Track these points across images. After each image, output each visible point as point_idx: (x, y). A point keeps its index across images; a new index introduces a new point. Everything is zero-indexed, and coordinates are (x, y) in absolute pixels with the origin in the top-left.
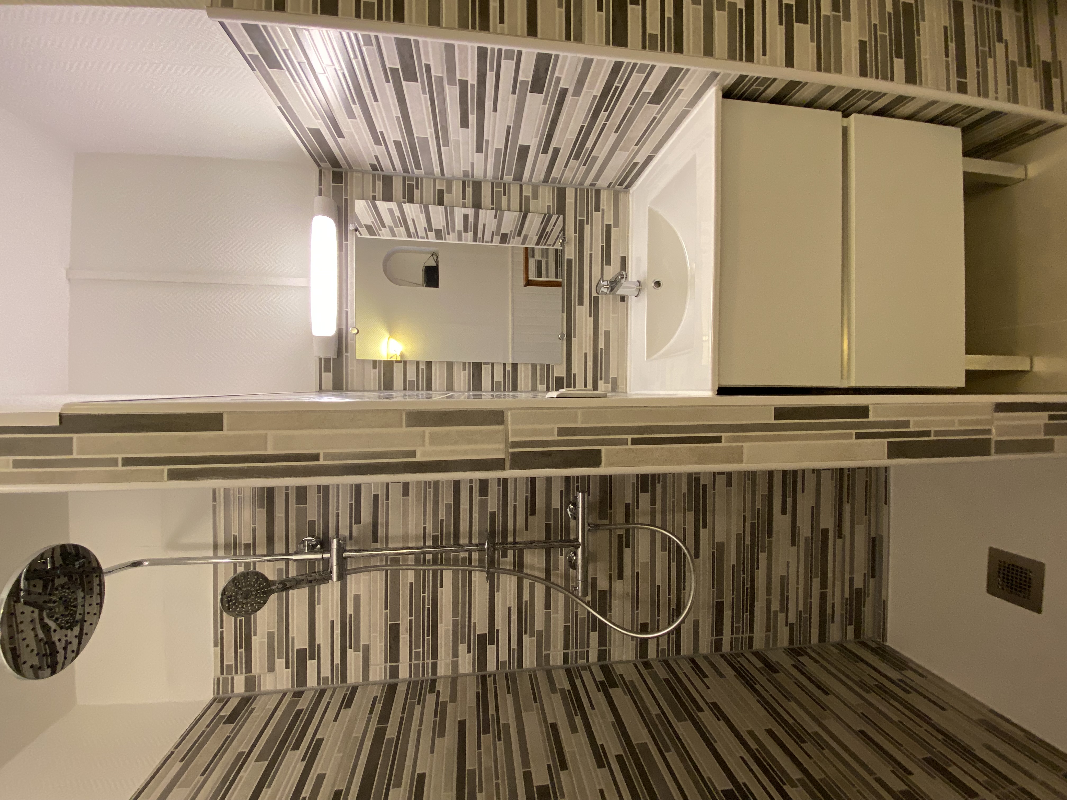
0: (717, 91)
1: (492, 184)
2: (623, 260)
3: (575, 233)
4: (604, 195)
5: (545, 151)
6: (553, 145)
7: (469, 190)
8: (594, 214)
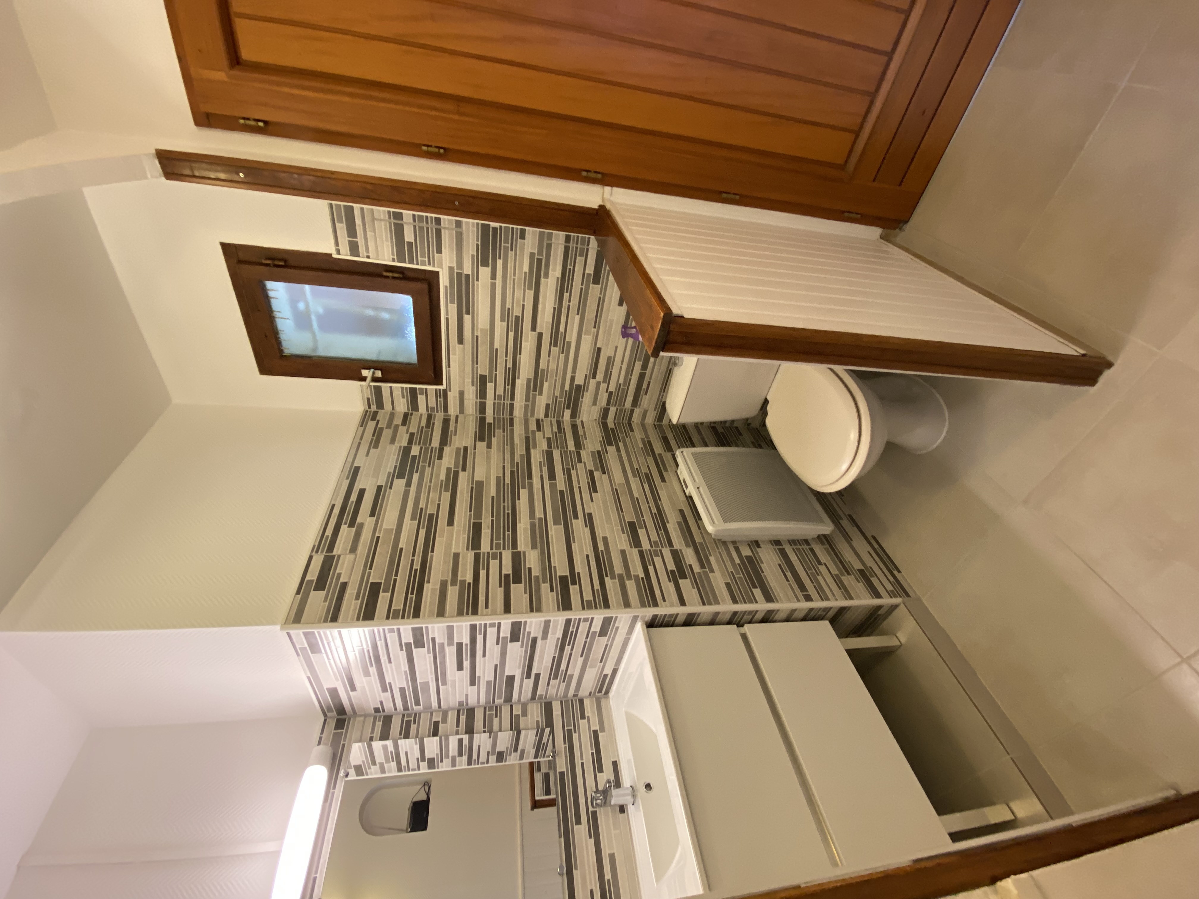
0: (642, 625)
1: (485, 708)
2: (615, 764)
3: (565, 743)
4: (587, 702)
5: (528, 676)
6: (534, 671)
7: (463, 718)
8: (581, 721)
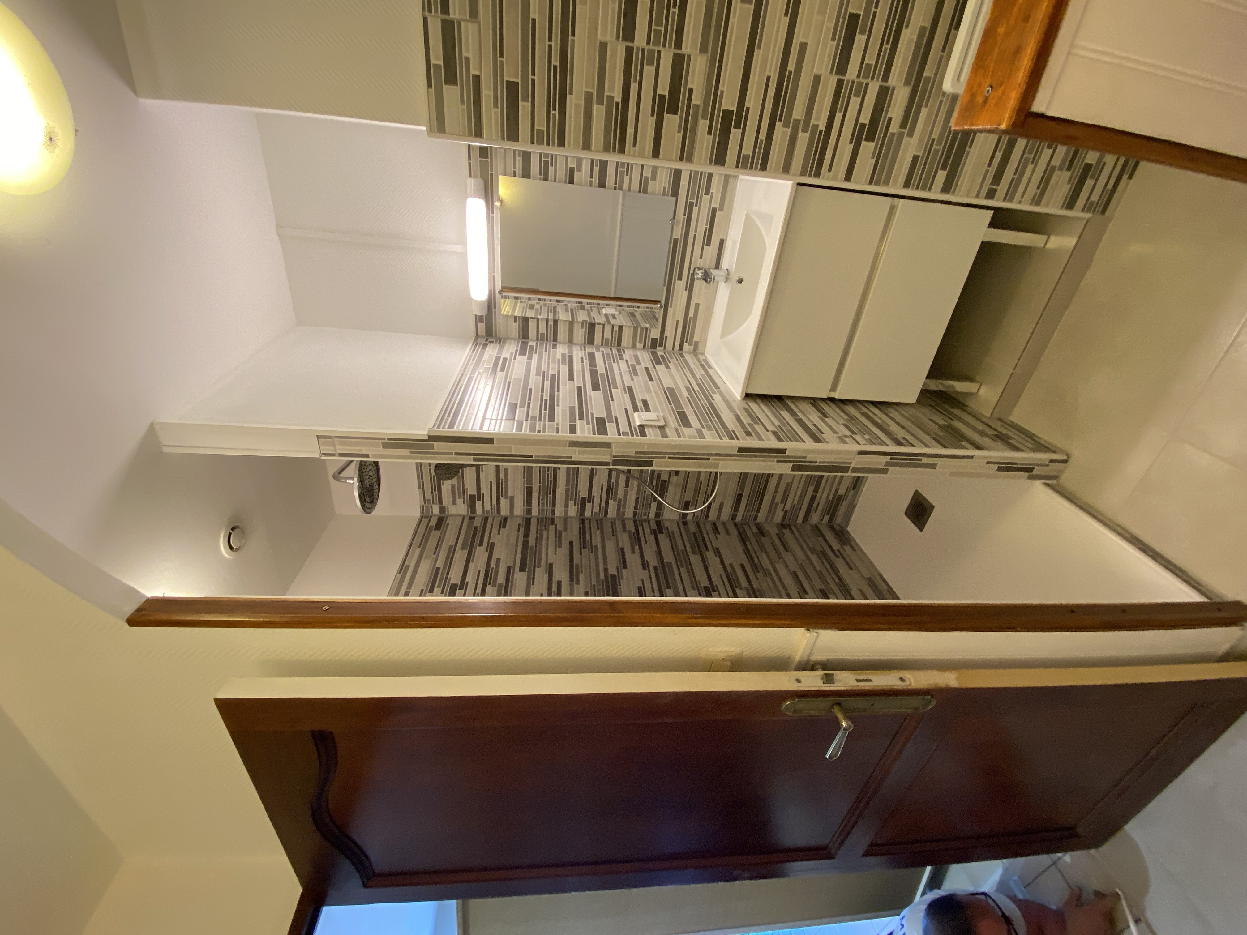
2: (722, 242)
3: (685, 215)
7: (596, 169)
8: (704, 196)
